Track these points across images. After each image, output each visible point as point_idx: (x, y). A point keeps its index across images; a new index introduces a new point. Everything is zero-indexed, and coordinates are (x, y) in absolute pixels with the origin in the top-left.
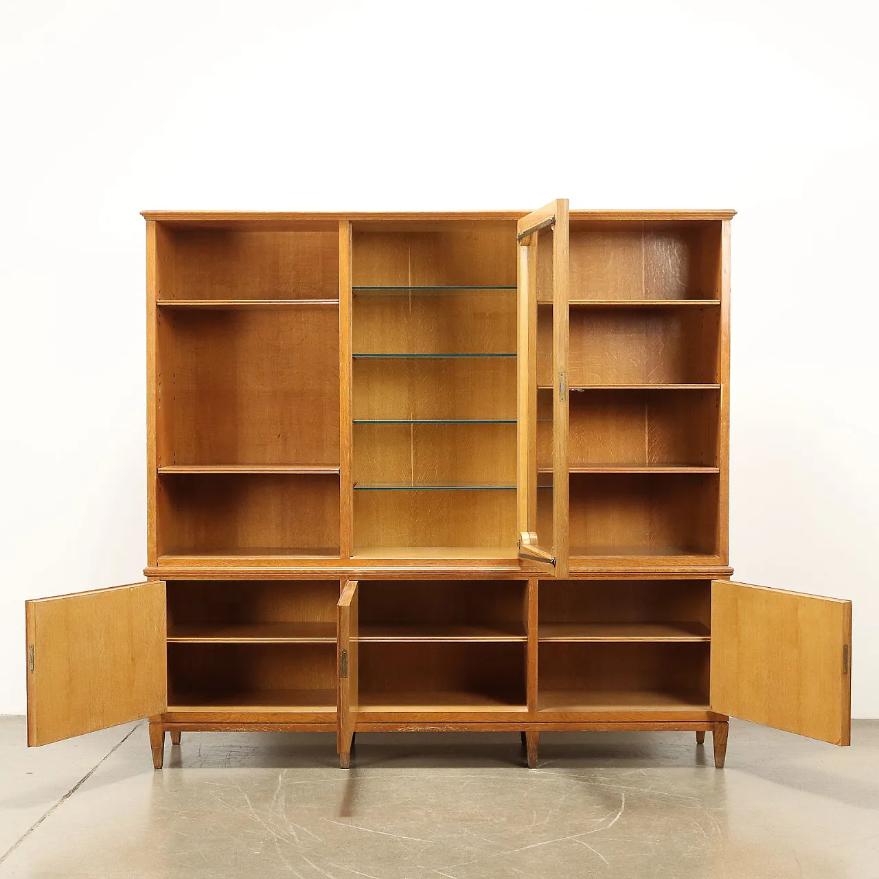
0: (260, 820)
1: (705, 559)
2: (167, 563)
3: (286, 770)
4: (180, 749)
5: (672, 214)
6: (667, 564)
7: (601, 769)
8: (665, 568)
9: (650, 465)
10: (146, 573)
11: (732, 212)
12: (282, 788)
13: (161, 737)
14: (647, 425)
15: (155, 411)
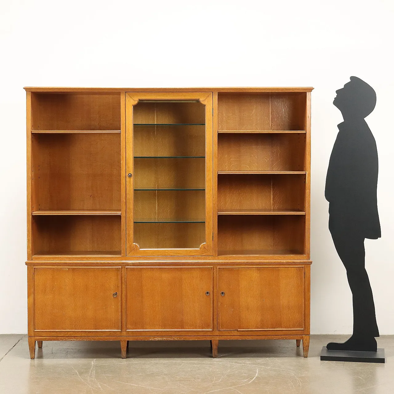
0: (84, 381)
1: (299, 256)
2: (37, 259)
3: (95, 359)
4: (42, 350)
5: (282, 89)
6: (280, 259)
7: (248, 358)
8: (279, 261)
9: (274, 210)
10: (26, 264)
11: (311, 88)
12: (93, 367)
13: (34, 343)
14: (272, 190)
15: (30, 185)
